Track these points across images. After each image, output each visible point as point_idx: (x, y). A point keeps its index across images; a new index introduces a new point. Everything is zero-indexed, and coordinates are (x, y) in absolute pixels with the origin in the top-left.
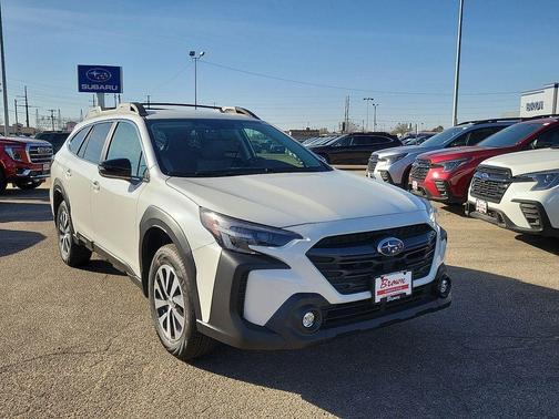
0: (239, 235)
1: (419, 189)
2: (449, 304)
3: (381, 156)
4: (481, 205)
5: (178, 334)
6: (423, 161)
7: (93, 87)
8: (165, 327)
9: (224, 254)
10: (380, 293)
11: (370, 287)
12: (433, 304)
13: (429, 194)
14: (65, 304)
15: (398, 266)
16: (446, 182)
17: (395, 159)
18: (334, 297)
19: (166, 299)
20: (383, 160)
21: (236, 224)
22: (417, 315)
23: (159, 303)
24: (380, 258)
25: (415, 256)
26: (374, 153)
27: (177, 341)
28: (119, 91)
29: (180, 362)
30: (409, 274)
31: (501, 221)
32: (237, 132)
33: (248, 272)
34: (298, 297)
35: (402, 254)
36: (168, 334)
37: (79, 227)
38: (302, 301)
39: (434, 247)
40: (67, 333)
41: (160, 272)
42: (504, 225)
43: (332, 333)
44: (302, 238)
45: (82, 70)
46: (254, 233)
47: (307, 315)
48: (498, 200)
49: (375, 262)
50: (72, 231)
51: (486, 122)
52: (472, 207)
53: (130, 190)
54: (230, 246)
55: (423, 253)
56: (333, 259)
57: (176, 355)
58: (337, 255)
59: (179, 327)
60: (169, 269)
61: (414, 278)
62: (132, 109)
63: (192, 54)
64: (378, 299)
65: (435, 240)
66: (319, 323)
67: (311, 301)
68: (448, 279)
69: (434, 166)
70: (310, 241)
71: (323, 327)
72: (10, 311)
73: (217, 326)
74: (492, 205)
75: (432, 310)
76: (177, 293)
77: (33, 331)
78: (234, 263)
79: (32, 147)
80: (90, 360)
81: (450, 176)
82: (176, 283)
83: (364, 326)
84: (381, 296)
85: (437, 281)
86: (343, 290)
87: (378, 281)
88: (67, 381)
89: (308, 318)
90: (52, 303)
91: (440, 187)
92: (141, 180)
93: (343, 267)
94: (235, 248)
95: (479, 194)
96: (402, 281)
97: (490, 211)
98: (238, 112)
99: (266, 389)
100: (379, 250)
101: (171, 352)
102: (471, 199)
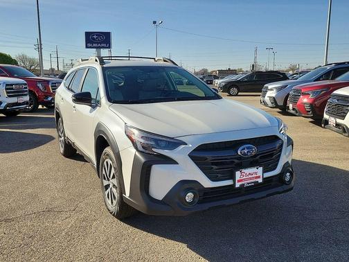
0: (147, 142)
1: (293, 109)
2: (292, 188)
3: (270, 87)
4: (332, 121)
5: (115, 202)
6: (297, 91)
7: (95, 45)
8: (108, 197)
9: (137, 154)
10: (239, 181)
11: (233, 177)
12: (280, 189)
13: (300, 113)
14: (56, 180)
15: (253, 163)
16: (311, 105)
17: (279, 89)
18: (207, 183)
19: (108, 180)
20: (271, 90)
21: (145, 135)
22: (268, 196)
23: (106, 183)
24: (240, 158)
25: (266, 157)
26: (266, 85)
27: (114, 207)
29: (116, 219)
30: (261, 169)
31: (345, 132)
32: (164, 74)
33: (151, 165)
34: (183, 182)
35: (255, 156)
36: (110, 202)
37: (68, 133)
38: (186, 185)
39: (281, 151)
40: (53, 199)
41: (105, 163)
42: (347, 134)
43: (207, 206)
44: (186, 144)
45: (88, 34)
46: (156, 141)
47: (189, 194)
48: (343, 117)
49: (236, 161)
50: (65, 136)
51: (344, 63)
52: (327, 122)
53: (91, 112)
54: (141, 149)
55: (272, 155)
56: (207, 159)
57: (114, 215)
58: (209, 156)
59: (115, 198)
60: (110, 162)
61: (264, 171)
62: (96, 60)
63: (155, 22)
64: (238, 185)
65: (282, 146)
66: (197, 200)
67: (191, 185)
68: (290, 172)
69: (304, 94)
70: (191, 147)
71: (200, 202)
72: (24, 184)
73: (133, 199)
74: (339, 121)
75: (279, 193)
76: (113, 177)
77: (34, 197)
78: (142, 159)
79: (53, 83)
80: (64, 216)
81: (315, 100)
82: (113, 171)
83: (227, 202)
84: (240, 183)
85: (282, 174)
86: (213, 179)
87: (238, 174)
88: (46, 228)
89: (189, 197)
90: (48, 179)
91: (308, 108)
92: (97, 106)
93: (213, 164)
94: (144, 150)
95: (331, 114)
96: (256, 173)
97: (338, 125)
98: (165, 61)
99: (166, 240)
100: (239, 153)
101: (111, 213)
102: (326, 116)
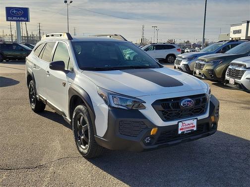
28: (28, 20)
